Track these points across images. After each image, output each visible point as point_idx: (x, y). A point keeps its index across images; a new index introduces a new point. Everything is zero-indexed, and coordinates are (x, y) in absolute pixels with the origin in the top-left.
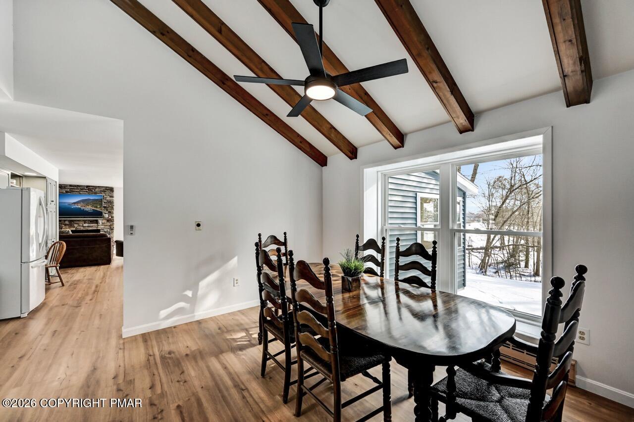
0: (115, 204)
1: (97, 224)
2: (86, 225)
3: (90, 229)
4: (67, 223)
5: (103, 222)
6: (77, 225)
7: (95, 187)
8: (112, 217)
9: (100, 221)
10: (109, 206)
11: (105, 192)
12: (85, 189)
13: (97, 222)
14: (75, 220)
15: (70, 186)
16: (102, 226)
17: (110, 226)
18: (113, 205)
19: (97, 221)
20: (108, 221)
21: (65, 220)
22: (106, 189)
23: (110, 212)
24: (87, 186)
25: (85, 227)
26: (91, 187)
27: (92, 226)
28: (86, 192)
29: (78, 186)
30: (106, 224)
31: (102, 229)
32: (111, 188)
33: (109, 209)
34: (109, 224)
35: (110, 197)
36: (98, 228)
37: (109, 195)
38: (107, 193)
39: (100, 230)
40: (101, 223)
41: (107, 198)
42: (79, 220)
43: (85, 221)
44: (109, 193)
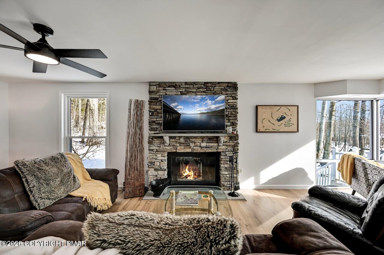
0: (239, 110)
1: (218, 143)
2: (204, 144)
3: (208, 151)
4: (182, 140)
5: (225, 140)
7: (214, 84)
8: (236, 132)
9: (222, 139)
10: (232, 114)
11: (226, 90)
12: (203, 88)
13: (217, 140)
14: (191, 137)
15: (186, 83)
16: (224, 147)
17: (234, 147)
18: (237, 113)
19: (217, 138)
20: (231, 138)
21: (180, 137)
22: (228, 86)
23: (233, 124)
24: (206, 83)
25: (203, 147)
26: (210, 85)
27: (211, 147)
28: (204, 92)
29: (194, 83)
30: (228, 144)
31: (223, 152)
32: (235, 85)
33: (231, 118)
34: (232, 144)
35: (233, 99)
36: (219, 150)
37: (233, 95)
38: (228, 93)
39: (220, 152)
40: (222, 142)
41: (229, 101)
42: (196, 137)
43: (203, 138)
44: (232, 93)
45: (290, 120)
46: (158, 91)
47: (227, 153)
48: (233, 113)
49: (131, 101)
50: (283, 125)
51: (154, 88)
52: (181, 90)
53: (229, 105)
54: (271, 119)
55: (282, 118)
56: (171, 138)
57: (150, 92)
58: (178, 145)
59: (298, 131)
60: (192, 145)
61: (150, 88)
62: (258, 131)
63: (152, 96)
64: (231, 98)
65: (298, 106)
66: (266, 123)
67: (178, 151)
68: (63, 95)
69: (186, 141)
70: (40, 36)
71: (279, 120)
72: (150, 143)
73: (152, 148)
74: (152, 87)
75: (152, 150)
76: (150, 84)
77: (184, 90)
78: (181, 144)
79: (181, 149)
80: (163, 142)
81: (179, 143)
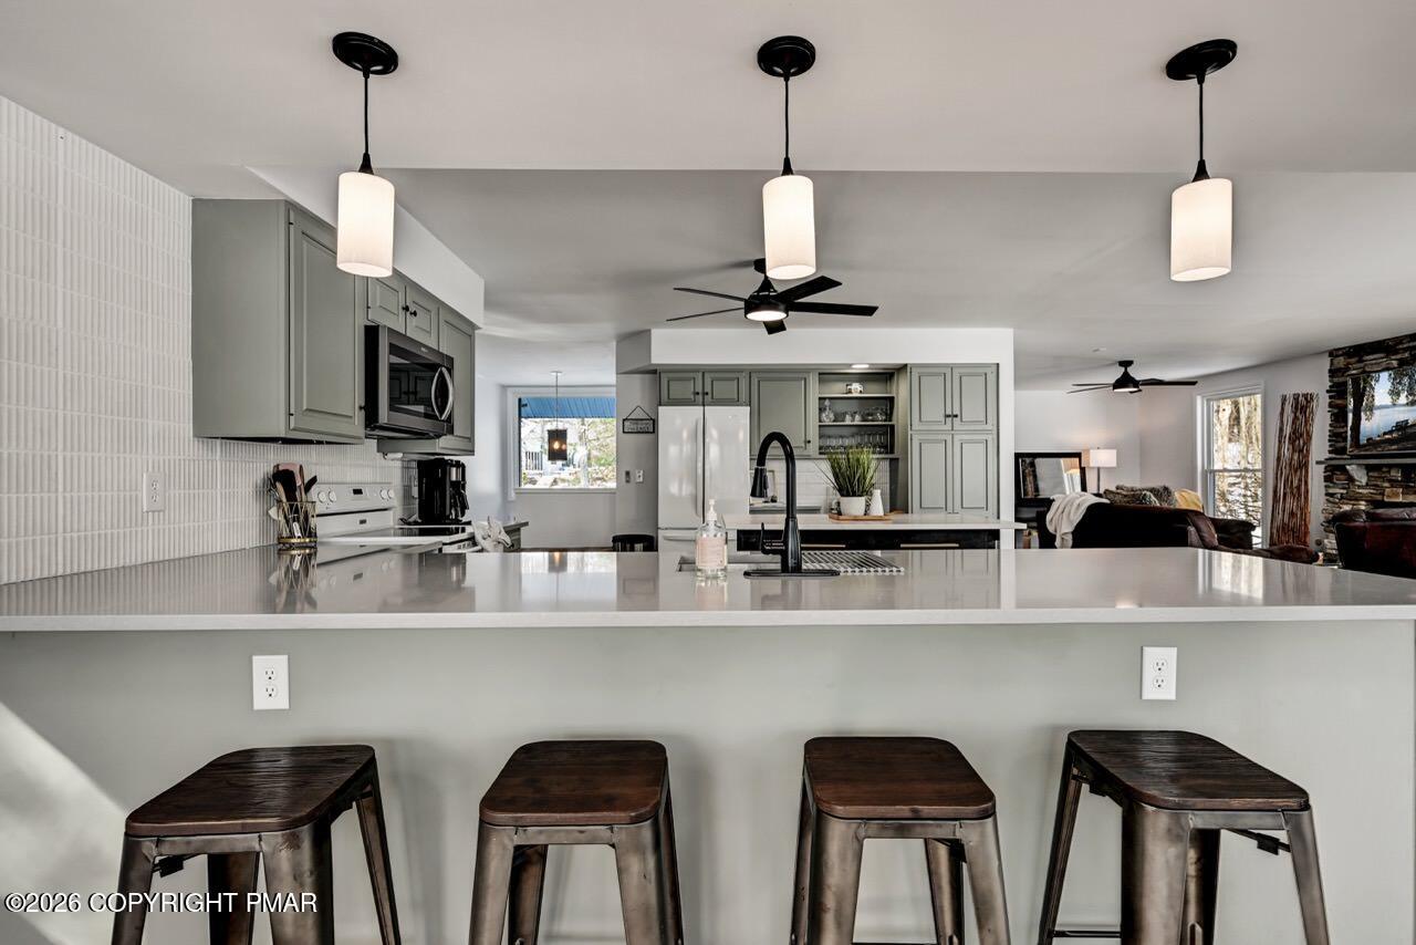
46: (1347, 369)
49: (1284, 399)
51: (1341, 362)
52: (1399, 356)
56: (1369, 468)
57: (1333, 373)
58: (1386, 484)
61: (1332, 364)
63: (1336, 380)
67: (1386, 499)
68: (1199, 398)
69: (1406, 476)
70: (1123, 369)
72: (1327, 479)
73: (1331, 491)
74: (1336, 361)
75: (1332, 495)
76: (1333, 354)
78: (1393, 483)
79: (1397, 495)
80: (1351, 480)
81: (1390, 481)
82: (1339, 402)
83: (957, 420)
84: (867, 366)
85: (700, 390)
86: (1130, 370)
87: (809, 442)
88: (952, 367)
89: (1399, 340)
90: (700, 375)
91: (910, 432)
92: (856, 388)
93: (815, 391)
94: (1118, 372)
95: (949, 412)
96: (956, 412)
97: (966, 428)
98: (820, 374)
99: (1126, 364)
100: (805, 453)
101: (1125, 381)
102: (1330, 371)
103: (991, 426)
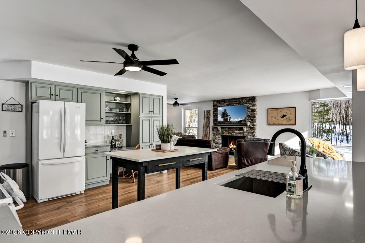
0: (257, 113)
1: (243, 131)
2: (237, 132)
3: (240, 135)
4: (227, 129)
5: (247, 129)
6: (232, 132)
8: (254, 125)
9: (245, 129)
11: (249, 101)
12: (237, 101)
13: (242, 129)
15: (229, 99)
16: (247, 133)
17: (252, 133)
20: (251, 128)
21: (226, 127)
22: (250, 99)
23: (252, 120)
24: (239, 98)
25: (236, 133)
27: (240, 133)
28: (238, 103)
29: (233, 99)
30: (249, 132)
31: (246, 136)
32: (253, 98)
33: (251, 117)
34: (251, 132)
35: (253, 106)
36: (245, 135)
37: (252, 104)
38: (250, 103)
39: (245, 136)
40: (246, 131)
41: (251, 107)
42: (233, 128)
43: (236, 128)
44: (252, 102)
45: (289, 117)
46: (217, 105)
47: (248, 137)
48: (252, 114)
49: (205, 111)
50: (285, 121)
51: (215, 103)
52: (227, 103)
53: (251, 110)
54: (276, 117)
55: (284, 116)
56: (222, 128)
57: (214, 106)
58: (225, 132)
59: (295, 125)
60: (231, 132)
62: (269, 124)
63: (214, 107)
64: (252, 106)
65: (295, 108)
66: (274, 119)
67: (225, 135)
68: (182, 109)
69: (228, 130)
71: (282, 118)
72: (213, 130)
73: (214, 133)
74: (214, 103)
75: (214, 134)
76: (214, 101)
77: (228, 103)
78: (226, 131)
79: (227, 134)
80: (218, 130)
81: (225, 131)
82: (215, 112)
83: (152, 113)
84: (125, 92)
85: (54, 94)
86: (177, 100)
87: (102, 119)
88: (151, 95)
89: (227, 100)
90: (54, 86)
91: (139, 117)
92: (118, 99)
93: (105, 98)
94: (174, 101)
95: (150, 111)
96: (152, 111)
97: (155, 116)
98: (106, 92)
99: (176, 99)
100: (101, 123)
101: (176, 104)
102: (213, 105)
103: (161, 115)
